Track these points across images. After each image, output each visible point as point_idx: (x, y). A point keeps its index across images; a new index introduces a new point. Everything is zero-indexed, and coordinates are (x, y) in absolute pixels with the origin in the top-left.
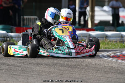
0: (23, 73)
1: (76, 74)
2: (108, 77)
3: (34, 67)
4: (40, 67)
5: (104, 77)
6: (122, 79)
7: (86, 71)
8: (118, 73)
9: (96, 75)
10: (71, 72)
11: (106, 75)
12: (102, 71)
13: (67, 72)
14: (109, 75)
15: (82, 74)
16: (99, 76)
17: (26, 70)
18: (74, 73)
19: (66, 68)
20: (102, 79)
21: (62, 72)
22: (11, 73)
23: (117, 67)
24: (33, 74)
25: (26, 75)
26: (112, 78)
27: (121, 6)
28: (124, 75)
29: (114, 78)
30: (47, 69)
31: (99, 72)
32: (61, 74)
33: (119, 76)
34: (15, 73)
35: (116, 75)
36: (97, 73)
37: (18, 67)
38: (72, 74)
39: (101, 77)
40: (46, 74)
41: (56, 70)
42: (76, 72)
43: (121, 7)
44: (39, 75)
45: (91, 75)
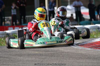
0: (11, 63)
1: (53, 61)
2: (79, 62)
3: (19, 57)
4: (24, 57)
5: (76, 62)
6: (90, 63)
7: (61, 58)
8: (87, 58)
9: (70, 61)
10: (50, 60)
11: (78, 61)
12: (73, 57)
13: (46, 60)
14: (80, 60)
15: (59, 61)
16: (72, 62)
17: (13, 61)
18: (51, 60)
19: (45, 57)
20: (75, 64)
21: (42, 60)
22: (2, 63)
23: (85, 54)
24: (19, 63)
25: (14, 64)
26: (82, 62)
27: (82, 4)
28: (92, 60)
29: (84, 63)
30: (30, 59)
31: (71, 58)
32: (42, 62)
33: (88, 60)
34: (4, 63)
35: (85, 60)
36: (70, 59)
37: (6, 58)
38: (50, 62)
39: (74, 62)
40: (29, 63)
41: (37, 59)
42: (53, 59)
43: (82, 6)
44: (24, 63)
45: (65, 61)
